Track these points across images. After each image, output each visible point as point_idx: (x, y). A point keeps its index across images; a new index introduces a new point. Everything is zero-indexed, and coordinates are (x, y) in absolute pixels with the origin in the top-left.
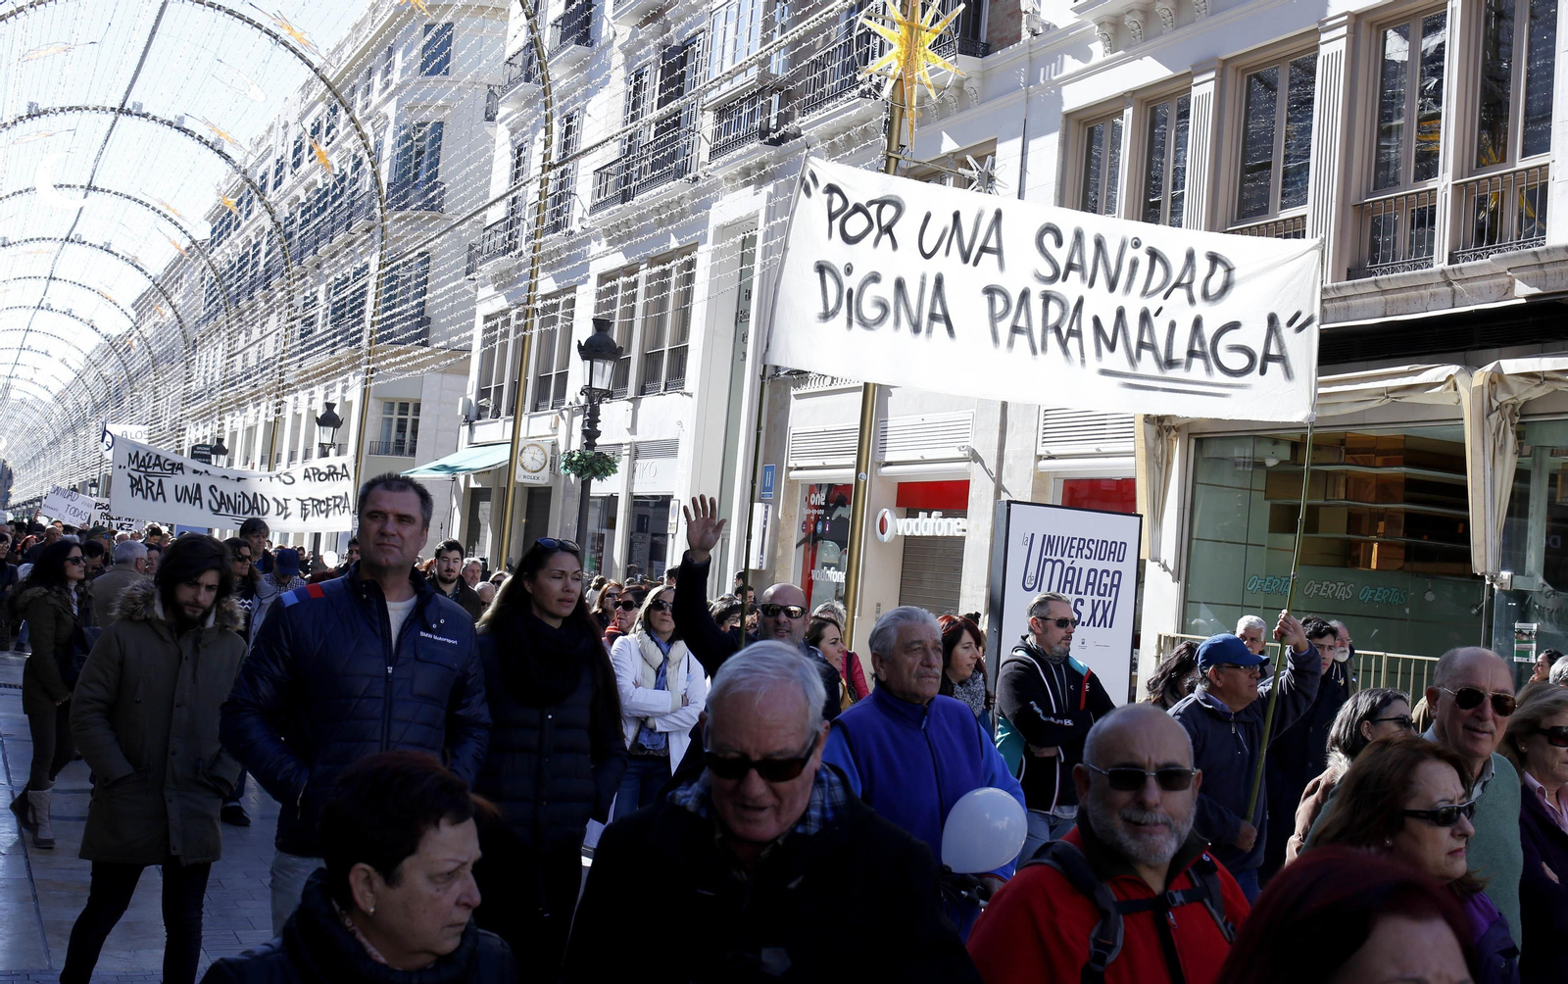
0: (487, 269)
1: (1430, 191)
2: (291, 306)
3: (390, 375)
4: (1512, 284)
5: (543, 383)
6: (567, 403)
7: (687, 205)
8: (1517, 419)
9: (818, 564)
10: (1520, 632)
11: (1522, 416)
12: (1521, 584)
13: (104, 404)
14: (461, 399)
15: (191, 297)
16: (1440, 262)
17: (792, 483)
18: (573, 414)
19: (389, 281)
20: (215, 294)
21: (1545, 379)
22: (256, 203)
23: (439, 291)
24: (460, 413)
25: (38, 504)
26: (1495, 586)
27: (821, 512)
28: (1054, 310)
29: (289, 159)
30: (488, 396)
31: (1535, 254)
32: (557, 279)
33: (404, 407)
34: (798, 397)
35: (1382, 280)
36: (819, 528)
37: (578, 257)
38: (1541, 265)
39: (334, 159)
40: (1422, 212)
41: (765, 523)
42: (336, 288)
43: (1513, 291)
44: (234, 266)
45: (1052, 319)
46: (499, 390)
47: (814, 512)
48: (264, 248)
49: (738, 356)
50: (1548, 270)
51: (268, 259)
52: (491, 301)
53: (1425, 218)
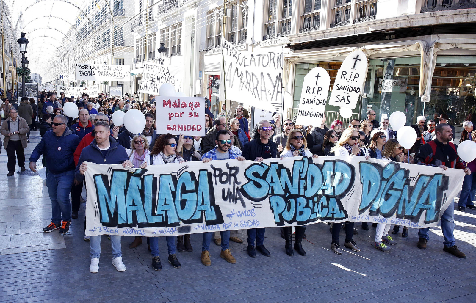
0: (136, 30)
1: (349, 5)
2: (95, 40)
3: (117, 55)
4: (368, 28)
5: (150, 53)
6: (155, 58)
7: (179, 13)
8: (369, 59)
9: (212, 92)
10: (368, 107)
11: (370, 58)
12: (369, 96)
13: (58, 62)
14: (133, 58)
15: (73, 38)
16: (351, 23)
17: (206, 75)
18: (157, 61)
19: (115, 34)
20: (79, 38)
21: (375, 50)
22: (85, 17)
23: (126, 36)
24: (132, 61)
25: (47, 84)
26: (363, 97)
27: (212, 81)
28: (105, 73)
29: (91, 6)
30: (138, 57)
31: (374, 21)
32: (151, 30)
33: (120, 60)
34: (206, 56)
35: (338, 28)
36: (212, 85)
37: (155, 25)
38: (375, 24)
39: (101, 5)
40: (347, 10)
41: (200, 84)
42: (104, 36)
43: (368, 30)
44: (82, 30)
45: (105, 74)
46: (141, 55)
47: (211, 81)
48: (88, 27)
49: (192, 47)
50: (377, 25)
51: (89, 30)
52: (137, 36)
53: (348, 11)
